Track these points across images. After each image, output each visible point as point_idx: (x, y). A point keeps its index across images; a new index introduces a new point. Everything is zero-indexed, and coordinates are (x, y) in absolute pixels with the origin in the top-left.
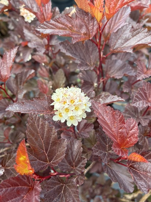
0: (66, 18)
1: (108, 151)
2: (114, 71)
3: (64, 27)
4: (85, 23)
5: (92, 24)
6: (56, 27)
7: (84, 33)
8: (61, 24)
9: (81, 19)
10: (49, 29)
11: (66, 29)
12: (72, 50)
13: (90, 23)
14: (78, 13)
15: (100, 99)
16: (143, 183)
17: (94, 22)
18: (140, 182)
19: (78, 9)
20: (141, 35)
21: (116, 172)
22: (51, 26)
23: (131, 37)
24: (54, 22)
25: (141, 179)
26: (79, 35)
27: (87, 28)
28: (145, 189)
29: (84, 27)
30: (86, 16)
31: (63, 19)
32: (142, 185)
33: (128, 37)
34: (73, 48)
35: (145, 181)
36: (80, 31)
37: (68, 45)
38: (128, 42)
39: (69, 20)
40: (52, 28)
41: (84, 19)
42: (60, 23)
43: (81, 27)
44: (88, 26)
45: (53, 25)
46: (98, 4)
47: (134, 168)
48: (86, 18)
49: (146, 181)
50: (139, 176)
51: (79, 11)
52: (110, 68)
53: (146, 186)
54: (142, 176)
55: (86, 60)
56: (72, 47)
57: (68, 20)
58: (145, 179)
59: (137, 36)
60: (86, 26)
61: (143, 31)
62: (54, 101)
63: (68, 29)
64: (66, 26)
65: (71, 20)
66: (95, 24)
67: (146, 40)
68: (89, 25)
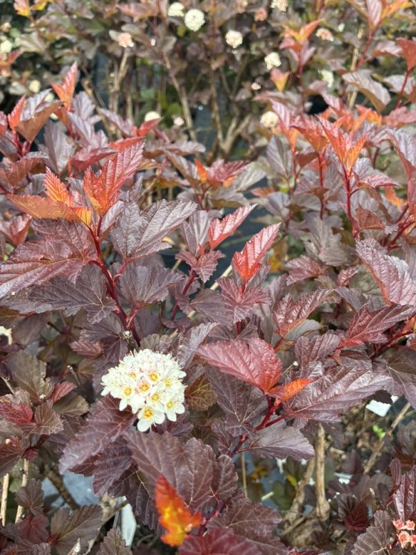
0: (27, 247)
1: (241, 421)
2: (144, 290)
3: (30, 264)
4: (62, 238)
5: (74, 233)
6: (18, 273)
7: (69, 255)
8: (23, 264)
9: (51, 235)
10: (5, 284)
11: (37, 267)
12: (56, 296)
13: (70, 234)
14: (42, 228)
15: (180, 347)
16: (324, 415)
17: (76, 228)
18: (321, 417)
19: (37, 222)
20: (161, 213)
21: (272, 446)
22: (5, 276)
23: (147, 222)
24: (9, 265)
25: (318, 412)
26: (63, 264)
27: (71, 245)
28: (333, 418)
29: (65, 245)
30: (58, 226)
31: (23, 252)
32: (326, 417)
33: (143, 224)
34: (55, 293)
35: (324, 411)
36: (61, 255)
37: (44, 293)
38: (146, 233)
39: (34, 248)
40: (9, 279)
41: (56, 233)
42: (20, 262)
43: (59, 247)
44: (69, 240)
45: (9, 273)
46: (54, 194)
47: (296, 409)
48: (59, 229)
49: (325, 409)
50: (313, 412)
51: (41, 223)
52: (134, 289)
53: (331, 415)
54: (315, 409)
55: (87, 299)
56: (52, 290)
57: (32, 250)
58: (321, 409)
59: (155, 216)
60: (66, 242)
61: (160, 205)
62: (120, 400)
63: (40, 264)
64: (34, 260)
65: (37, 247)
66: (79, 232)
67: (173, 217)
68: (70, 237)
